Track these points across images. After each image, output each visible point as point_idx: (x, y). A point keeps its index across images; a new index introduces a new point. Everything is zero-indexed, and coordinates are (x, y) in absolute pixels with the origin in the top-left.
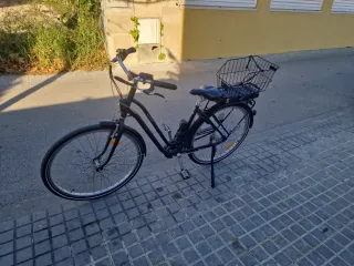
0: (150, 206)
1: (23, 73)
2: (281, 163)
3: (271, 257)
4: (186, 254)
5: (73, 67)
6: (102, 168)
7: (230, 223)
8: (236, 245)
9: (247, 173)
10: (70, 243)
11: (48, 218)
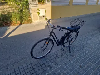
0: (56, 59)
1: (9, 26)
2: (85, 45)
3: (90, 69)
4: (69, 70)
5: (23, 23)
6: (44, 50)
7: (77, 61)
8: (80, 66)
9: (77, 48)
10: (39, 70)
11: (31, 64)
